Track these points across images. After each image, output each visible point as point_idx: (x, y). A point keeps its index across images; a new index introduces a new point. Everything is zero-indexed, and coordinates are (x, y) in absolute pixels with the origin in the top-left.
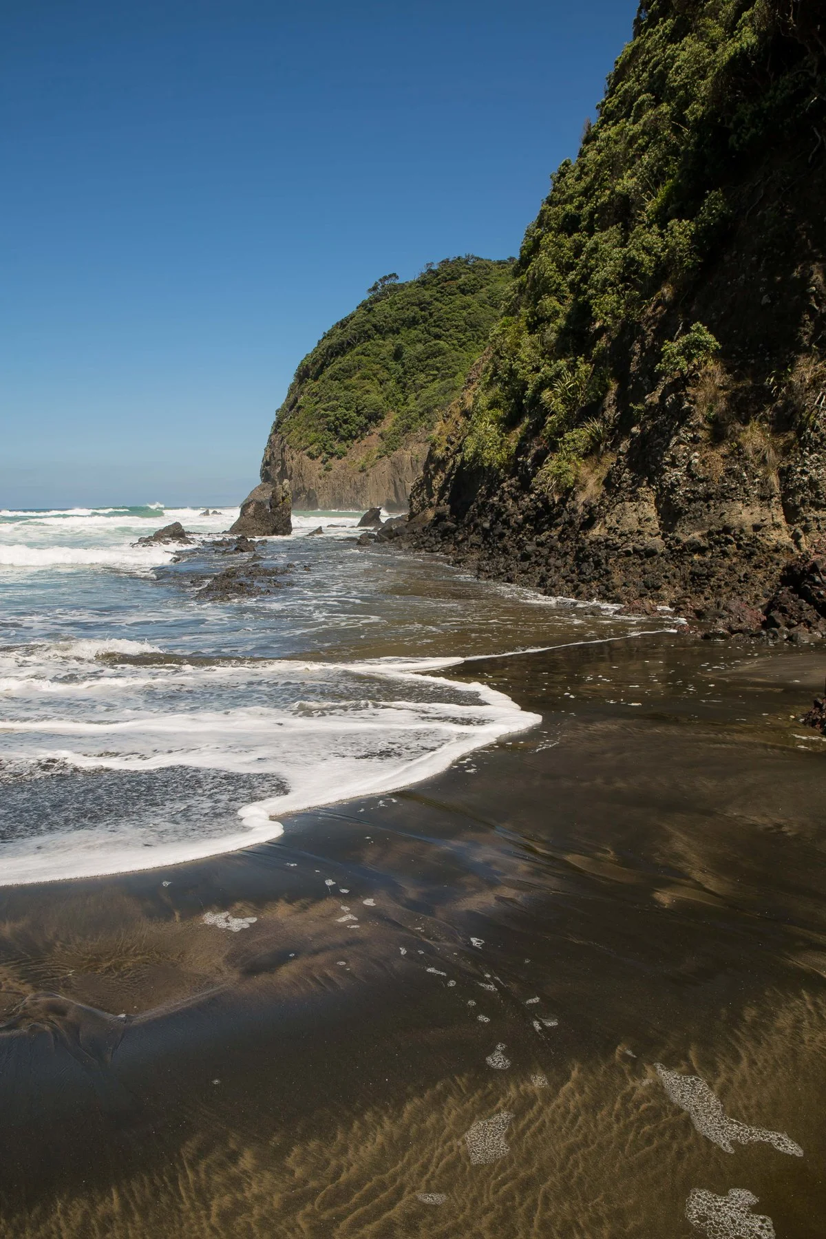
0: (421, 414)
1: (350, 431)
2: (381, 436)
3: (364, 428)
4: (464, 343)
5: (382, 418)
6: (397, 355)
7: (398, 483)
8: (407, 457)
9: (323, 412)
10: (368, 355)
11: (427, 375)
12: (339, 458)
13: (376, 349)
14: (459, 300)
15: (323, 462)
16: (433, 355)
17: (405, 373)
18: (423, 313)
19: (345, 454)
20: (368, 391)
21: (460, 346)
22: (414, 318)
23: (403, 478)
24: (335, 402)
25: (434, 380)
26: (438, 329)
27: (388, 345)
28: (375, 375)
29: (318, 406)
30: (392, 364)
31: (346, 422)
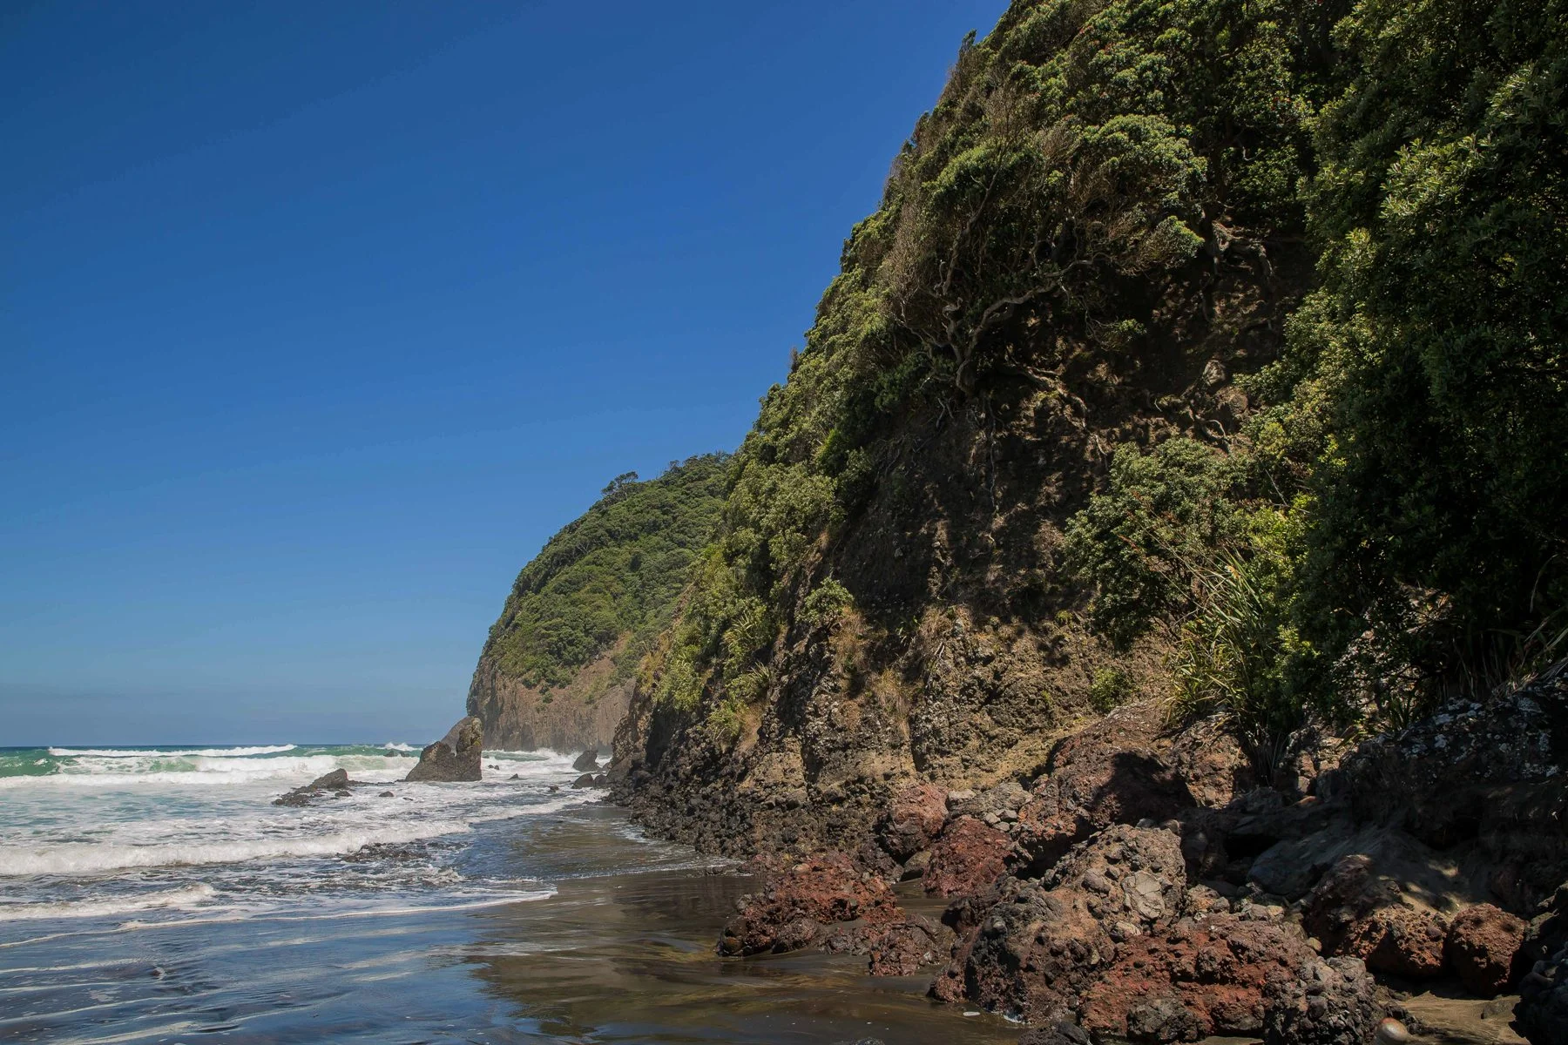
1: (576, 655)
2: (613, 659)
3: (594, 651)
5: (615, 639)
6: (635, 565)
9: (544, 631)
10: (601, 565)
11: (669, 589)
12: (562, 687)
13: (609, 558)
15: (542, 692)
16: (676, 566)
17: (643, 585)
18: (666, 517)
19: (569, 682)
20: (599, 607)
22: (655, 522)
24: (560, 619)
25: (677, 594)
26: (681, 536)
27: (624, 553)
28: (607, 588)
29: (538, 624)
30: (629, 576)
31: (571, 643)
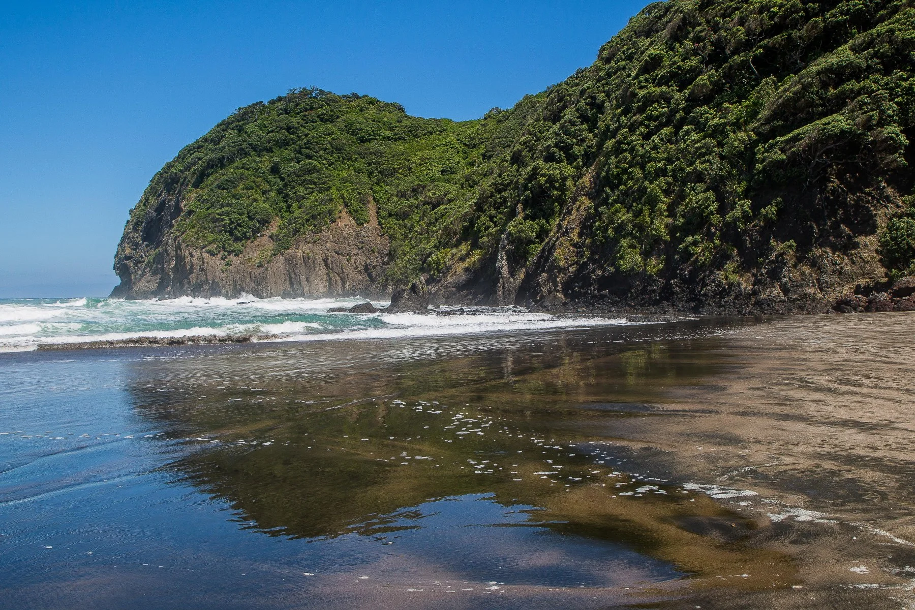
0: (308, 220)
1: (245, 233)
2: (271, 237)
3: (255, 231)
4: (333, 163)
5: (269, 223)
6: (275, 170)
7: (293, 276)
8: (299, 255)
9: (217, 217)
10: (247, 169)
11: (306, 189)
12: (237, 255)
13: (253, 164)
14: (322, 128)
15: (223, 259)
16: (309, 172)
17: (286, 185)
18: (292, 136)
19: (241, 253)
20: (256, 201)
21: (330, 165)
22: (284, 140)
23: (297, 272)
24: (229, 209)
25: (312, 192)
26: (308, 151)
27: (266, 161)
28: (257, 186)
29: (210, 211)
30: (271, 177)
31: (240, 225)
